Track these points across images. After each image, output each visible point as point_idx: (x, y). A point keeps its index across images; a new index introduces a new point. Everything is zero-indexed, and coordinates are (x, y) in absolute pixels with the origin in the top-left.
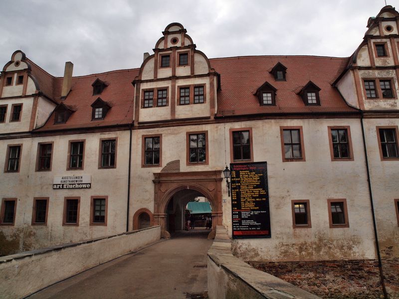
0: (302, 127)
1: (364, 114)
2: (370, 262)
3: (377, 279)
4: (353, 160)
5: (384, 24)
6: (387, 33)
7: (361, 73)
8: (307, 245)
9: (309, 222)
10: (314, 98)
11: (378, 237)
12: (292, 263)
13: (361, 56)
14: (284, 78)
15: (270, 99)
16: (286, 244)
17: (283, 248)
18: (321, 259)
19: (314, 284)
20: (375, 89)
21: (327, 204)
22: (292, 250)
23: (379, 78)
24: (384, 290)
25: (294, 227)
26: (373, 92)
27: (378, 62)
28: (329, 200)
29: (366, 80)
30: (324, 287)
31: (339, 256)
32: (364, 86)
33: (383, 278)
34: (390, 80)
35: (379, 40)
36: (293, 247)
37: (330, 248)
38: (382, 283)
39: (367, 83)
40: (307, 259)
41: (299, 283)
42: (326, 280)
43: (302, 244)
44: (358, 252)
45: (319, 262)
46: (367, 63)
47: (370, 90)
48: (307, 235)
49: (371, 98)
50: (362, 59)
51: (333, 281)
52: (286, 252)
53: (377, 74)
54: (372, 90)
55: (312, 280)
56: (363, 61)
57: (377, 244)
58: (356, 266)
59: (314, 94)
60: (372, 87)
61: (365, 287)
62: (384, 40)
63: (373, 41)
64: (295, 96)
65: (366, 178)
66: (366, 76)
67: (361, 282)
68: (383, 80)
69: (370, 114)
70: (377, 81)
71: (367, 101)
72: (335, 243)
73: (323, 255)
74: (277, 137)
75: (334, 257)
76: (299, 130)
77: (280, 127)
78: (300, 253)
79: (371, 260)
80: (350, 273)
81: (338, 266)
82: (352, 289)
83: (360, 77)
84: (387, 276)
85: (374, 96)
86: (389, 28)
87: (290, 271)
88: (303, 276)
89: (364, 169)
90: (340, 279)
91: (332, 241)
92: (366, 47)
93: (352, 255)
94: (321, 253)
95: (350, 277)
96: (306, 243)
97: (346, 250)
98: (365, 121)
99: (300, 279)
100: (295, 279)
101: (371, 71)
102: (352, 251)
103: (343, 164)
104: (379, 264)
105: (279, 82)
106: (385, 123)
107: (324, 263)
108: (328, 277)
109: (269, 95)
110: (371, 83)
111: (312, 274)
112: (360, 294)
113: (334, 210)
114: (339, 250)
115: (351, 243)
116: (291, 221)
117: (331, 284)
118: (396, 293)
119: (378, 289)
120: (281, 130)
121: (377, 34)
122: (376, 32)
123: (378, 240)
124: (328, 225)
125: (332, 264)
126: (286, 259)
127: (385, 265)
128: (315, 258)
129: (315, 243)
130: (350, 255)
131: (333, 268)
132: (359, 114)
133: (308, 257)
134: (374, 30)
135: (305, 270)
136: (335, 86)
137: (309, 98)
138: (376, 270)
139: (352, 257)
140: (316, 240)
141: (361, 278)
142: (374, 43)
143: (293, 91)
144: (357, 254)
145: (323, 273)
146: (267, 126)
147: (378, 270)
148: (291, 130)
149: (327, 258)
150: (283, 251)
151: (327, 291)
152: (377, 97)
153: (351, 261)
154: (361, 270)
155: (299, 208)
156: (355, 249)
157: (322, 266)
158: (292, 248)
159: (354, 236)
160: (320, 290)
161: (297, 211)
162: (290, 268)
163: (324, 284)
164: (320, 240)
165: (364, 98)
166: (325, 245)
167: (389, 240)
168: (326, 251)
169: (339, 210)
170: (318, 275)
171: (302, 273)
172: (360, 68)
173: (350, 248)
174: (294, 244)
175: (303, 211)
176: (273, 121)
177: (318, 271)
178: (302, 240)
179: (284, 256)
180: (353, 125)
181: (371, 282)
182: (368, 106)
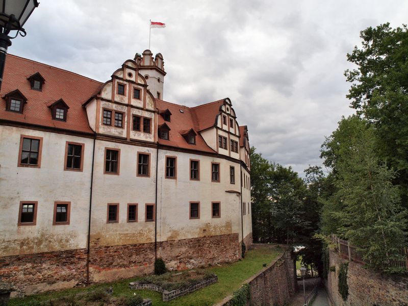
0: (42, 138)
1: (97, 136)
2: (82, 251)
3: (85, 263)
4: (82, 171)
5: (128, 71)
6: (128, 78)
7: (103, 104)
8: (29, 240)
9: (34, 220)
10: (62, 114)
11: (91, 232)
12: (11, 257)
13: (106, 89)
14: (40, 89)
15: (19, 106)
16: (7, 240)
17: (3, 244)
18: (41, 252)
19: (30, 273)
20: (110, 118)
21: (53, 206)
22: (13, 245)
23: (115, 110)
24: (88, 270)
25: (19, 225)
26: (109, 120)
27: (117, 98)
28: (55, 202)
29: (105, 110)
30: (39, 274)
31: (57, 247)
32: (103, 114)
33: (89, 261)
34: (122, 114)
35: (121, 82)
36: (14, 242)
37: (50, 241)
38: (87, 265)
39: (105, 112)
40: (27, 252)
41: (15, 274)
42: (42, 269)
43: (24, 240)
44: (73, 244)
45: (39, 254)
46: (109, 97)
47: (107, 118)
48: (30, 231)
49: (106, 124)
50: (106, 92)
51: (49, 268)
52: (6, 248)
53: (114, 107)
54: (109, 118)
55: (29, 270)
56: (107, 94)
57: (89, 237)
58: (70, 255)
59: (62, 111)
60: (109, 116)
61: (74, 270)
62: (125, 83)
63: (117, 80)
64: (45, 108)
65: (90, 187)
66: (106, 107)
67: (72, 267)
68: (117, 112)
69: (102, 137)
70: (113, 112)
71: (102, 126)
72: (55, 237)
73: (44, 248)
74: (16, 144)
75: (52, 248)
76: (39, 141)
77: (21, 135)
78: (21, 247)
79: (82, 249)
80: (64, 260)
81: (55, 256)
82: (63, 273)
83: (101, 106)
84: (92, 260)
85: (109, 123)
86: (130, 75)
87: (8, 265)
88: (20, 268)
89: (90, 179)
90: (55, 266)
91: (53, 236)
92: (111, 84)
93: (68, 246)
94: (42, 246)
95: (64, 264)
96: (28, 239)
97: (64, 243)
98: (97, 142)
99: (16, 271)
100: (11, 271)
101: (110, 104)
102: (69, 244)
103: (73, 174)
104: (88, 251)
105: (34, 91)
106: (112, 145)
107: (42, 255)
108: (44, 265)
109: (18, 102)
110: (109, 113)
111: (29, 265)
112: (69, 276)
113: (59, 211)
114: (57, 243)
115: (69, 237)
116: (17, 220)
117: (46, 271)
118: (95, 271)
119: (84, 270)
120: (21, 138)
121: (121, 76)
122: (120, 75)
123: (91, 234)
124: (52, 223)
125: (50, 255)
126: (5, 254)
127: (92, 252)
128: (35, 251)
129: (37, 238)
130: (66, 246)
131: (50, 258)
132: (94, 136)
133: (29, 251)
134: (119, 73)
135: (23, 262)
136: (84, 107)
137: (57, 113)
138: (85, 256)
139: (68, 248)
140: (39, 236)
141: (72, 263)
142: (118, 82)
143: (46, 103)
144: (73, 245)
145: (40, 263)
146: (7, 132)
147: (86, 256)
148: (31, 139)
149: (46, 250)
150: (3, 247)
151: (41, 277)
152: (110, 125)
153: (66, 251)
154: (74, 257)
155: (28, 208)
156: (72, 241)
157: (41, 257)
158: (13, 244)
159: (72, 231)
160: (35, 277)
161: (25, 211)
162: (7, 262)
163: (40, 272)
164: (43, 235)
165: (100, 124)
166: (46, 239)
167: (99, 233)
168: (46, 244)
169: (64, 211)
170: (35, 265)
171: (19, 265)
172: (103, 99)
173: (67, 241)
174: (16, 240)
175: (31, 211)
176: (14, 128)
177: (36, 261)
178: (25, 236)
179: (4, 251)
180: (87, 144)
181: (79, 266)
182: (102, 130)
